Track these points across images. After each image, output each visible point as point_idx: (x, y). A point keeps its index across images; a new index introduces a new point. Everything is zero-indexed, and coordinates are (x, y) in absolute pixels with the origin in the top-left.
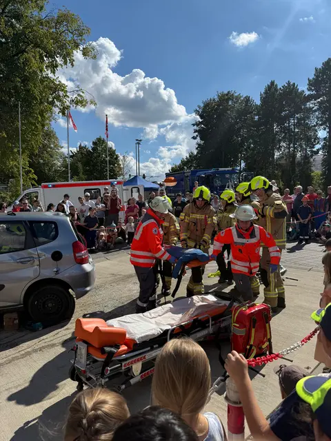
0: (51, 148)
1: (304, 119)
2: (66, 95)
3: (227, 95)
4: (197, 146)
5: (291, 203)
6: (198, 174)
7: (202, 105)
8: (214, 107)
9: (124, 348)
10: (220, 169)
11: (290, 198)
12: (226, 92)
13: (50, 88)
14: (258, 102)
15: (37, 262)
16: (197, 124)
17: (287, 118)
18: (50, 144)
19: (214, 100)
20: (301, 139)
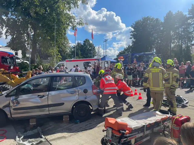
0: (65, 44)
1: (186, 28)
2: (75, 21)
3: (147, 18)
4: (132, 42)
5: (185, 70)
6: (135, 55)
7: (135, 23)
8: (141, 24)
9: (127, 131)
10: (146, 53)
11: (184, 67)
12: (146, 17)
13: (68, 18)
14: (163, 21)
15: (77, 94)
16: (132, 32)
17: (178, 28)
18: (65, 42)
19: (140, 20)
20: (185, 38)
